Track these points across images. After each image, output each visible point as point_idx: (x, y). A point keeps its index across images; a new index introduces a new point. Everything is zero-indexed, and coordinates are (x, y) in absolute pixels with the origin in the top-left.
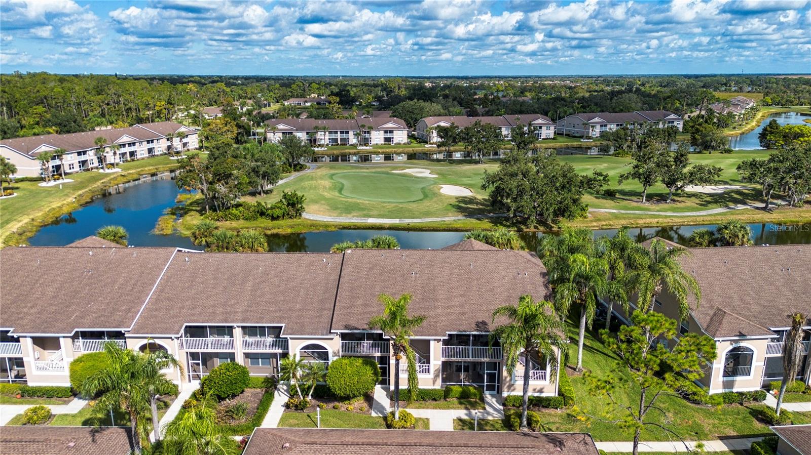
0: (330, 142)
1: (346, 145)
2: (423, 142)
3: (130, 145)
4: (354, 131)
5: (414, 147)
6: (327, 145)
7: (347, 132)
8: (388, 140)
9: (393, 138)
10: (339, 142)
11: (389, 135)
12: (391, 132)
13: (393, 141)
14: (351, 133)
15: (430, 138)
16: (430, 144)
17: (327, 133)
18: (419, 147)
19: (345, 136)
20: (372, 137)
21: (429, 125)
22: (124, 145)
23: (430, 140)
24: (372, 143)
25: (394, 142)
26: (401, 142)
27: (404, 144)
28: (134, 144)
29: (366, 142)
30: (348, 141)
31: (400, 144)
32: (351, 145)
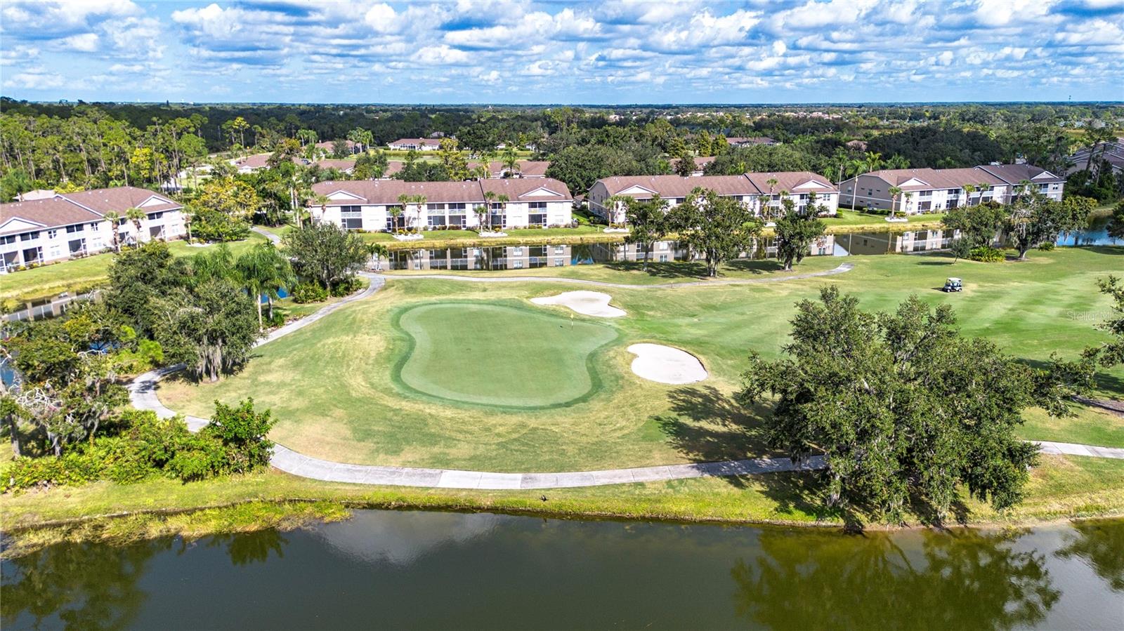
0: (430, 223)
1: (458, 228)
2: (602, 223)
3: (24, 236)
4: (474, 204)
5: (583, 233)
6: (425, 229)
7: (462, 206)
8: (536, 219)
9: (545, 216)
10: (447, 224)
11: (537, 211)
12: (543, 205)
13: (545, 221)
14: (469, 208)
15: (613, 214)
16: (612, 226)
17: (424, 208)
18: (592, 233)
19: (457, 212)
20: (507, 214)
21: (611, 192)
22: (11, 238)
23: (612, 219)
24: (507, 224)
25: (548, 223)
26: (560, 223)
27: (566, 227)
28: (35, 234)
29: (496, 223)
30: (464, 222)
31: (557, 226)
32: (469, 229)
